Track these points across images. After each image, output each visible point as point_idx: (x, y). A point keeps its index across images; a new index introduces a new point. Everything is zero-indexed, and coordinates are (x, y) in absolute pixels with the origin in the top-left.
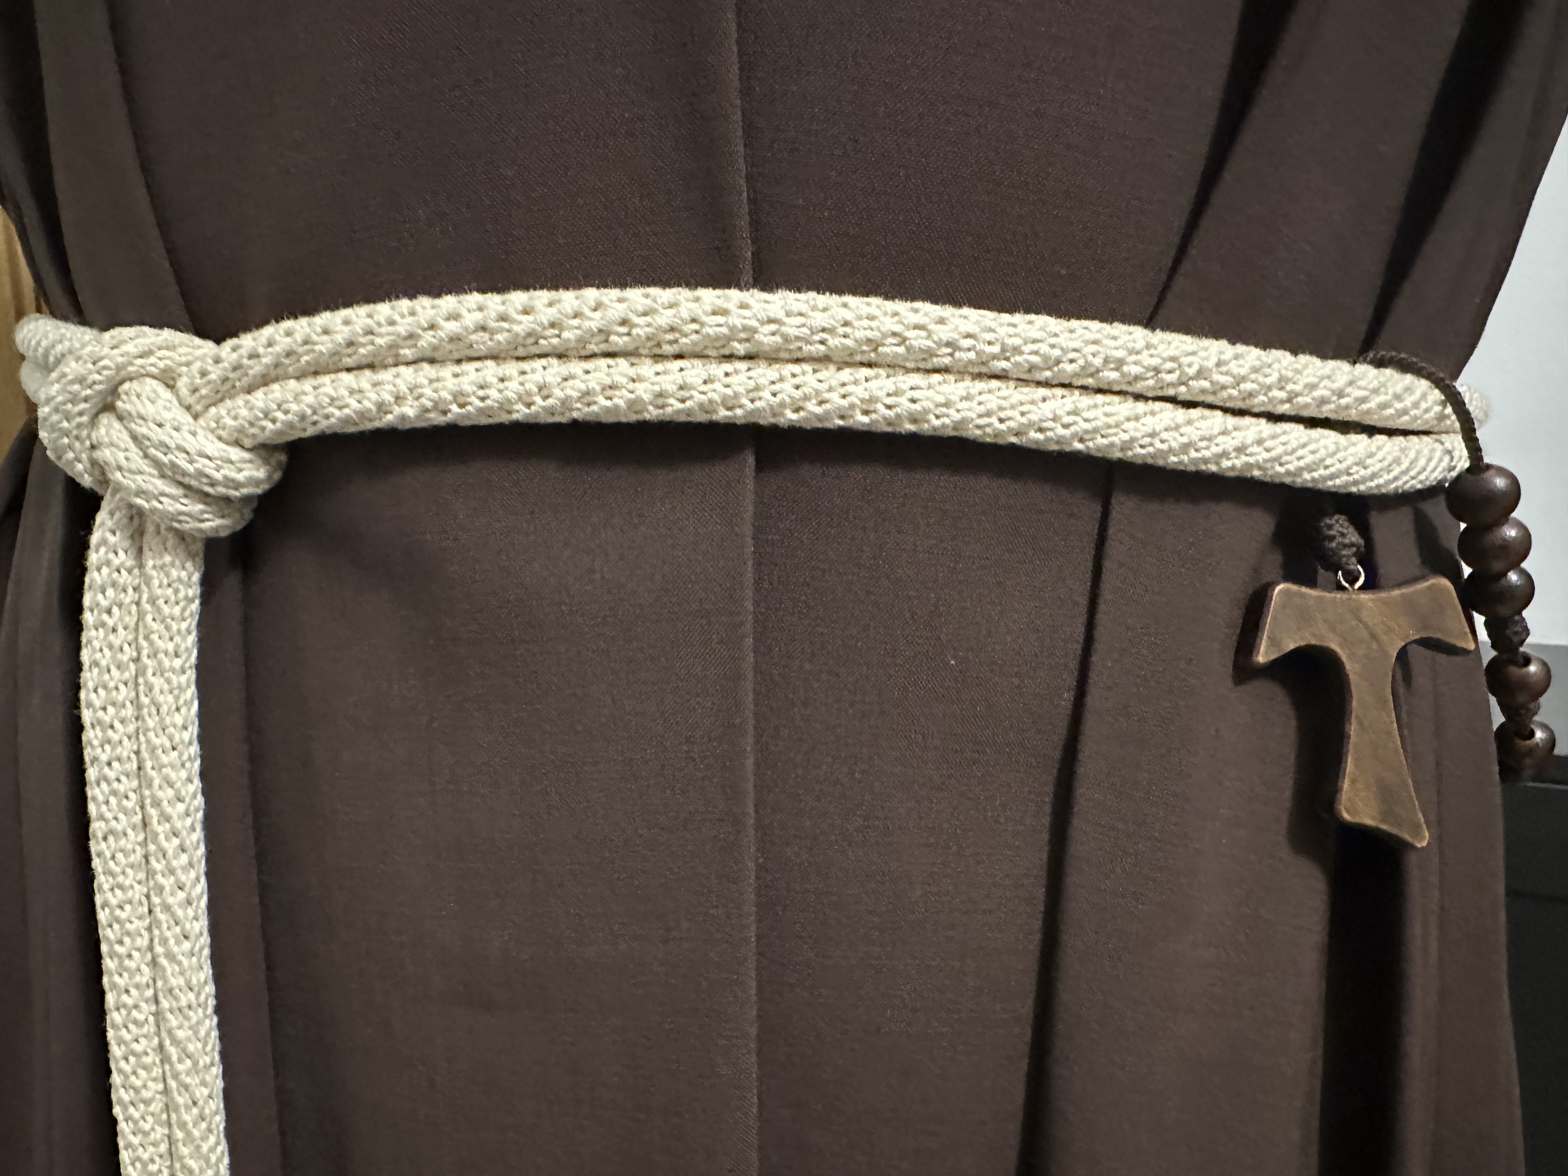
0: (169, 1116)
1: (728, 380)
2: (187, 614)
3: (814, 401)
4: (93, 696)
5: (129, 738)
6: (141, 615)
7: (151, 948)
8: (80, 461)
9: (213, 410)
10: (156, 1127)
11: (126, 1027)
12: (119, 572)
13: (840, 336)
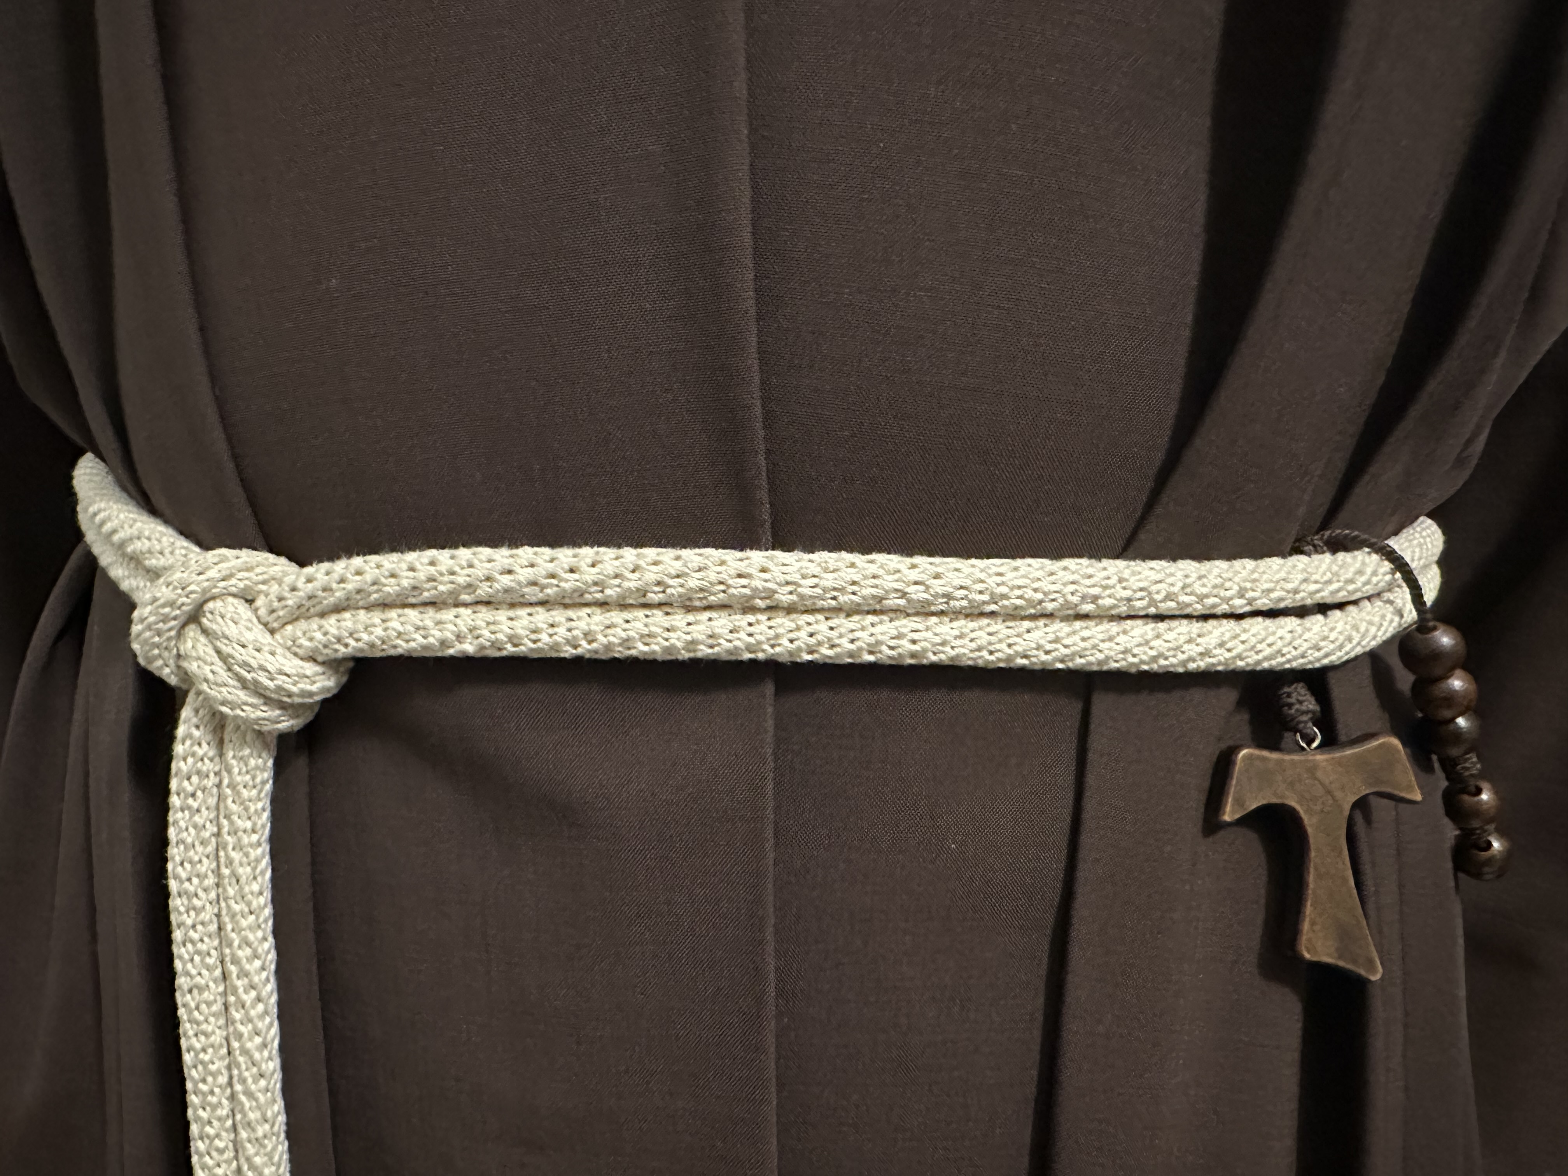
1: (751, 629)
3: (827, 646)
5: (211, 903)
7: (230, 1085)
8: (167, 666)
9: (289, 628)
11: (209, 1154)
12: (202, 760)
13: (849, 593)
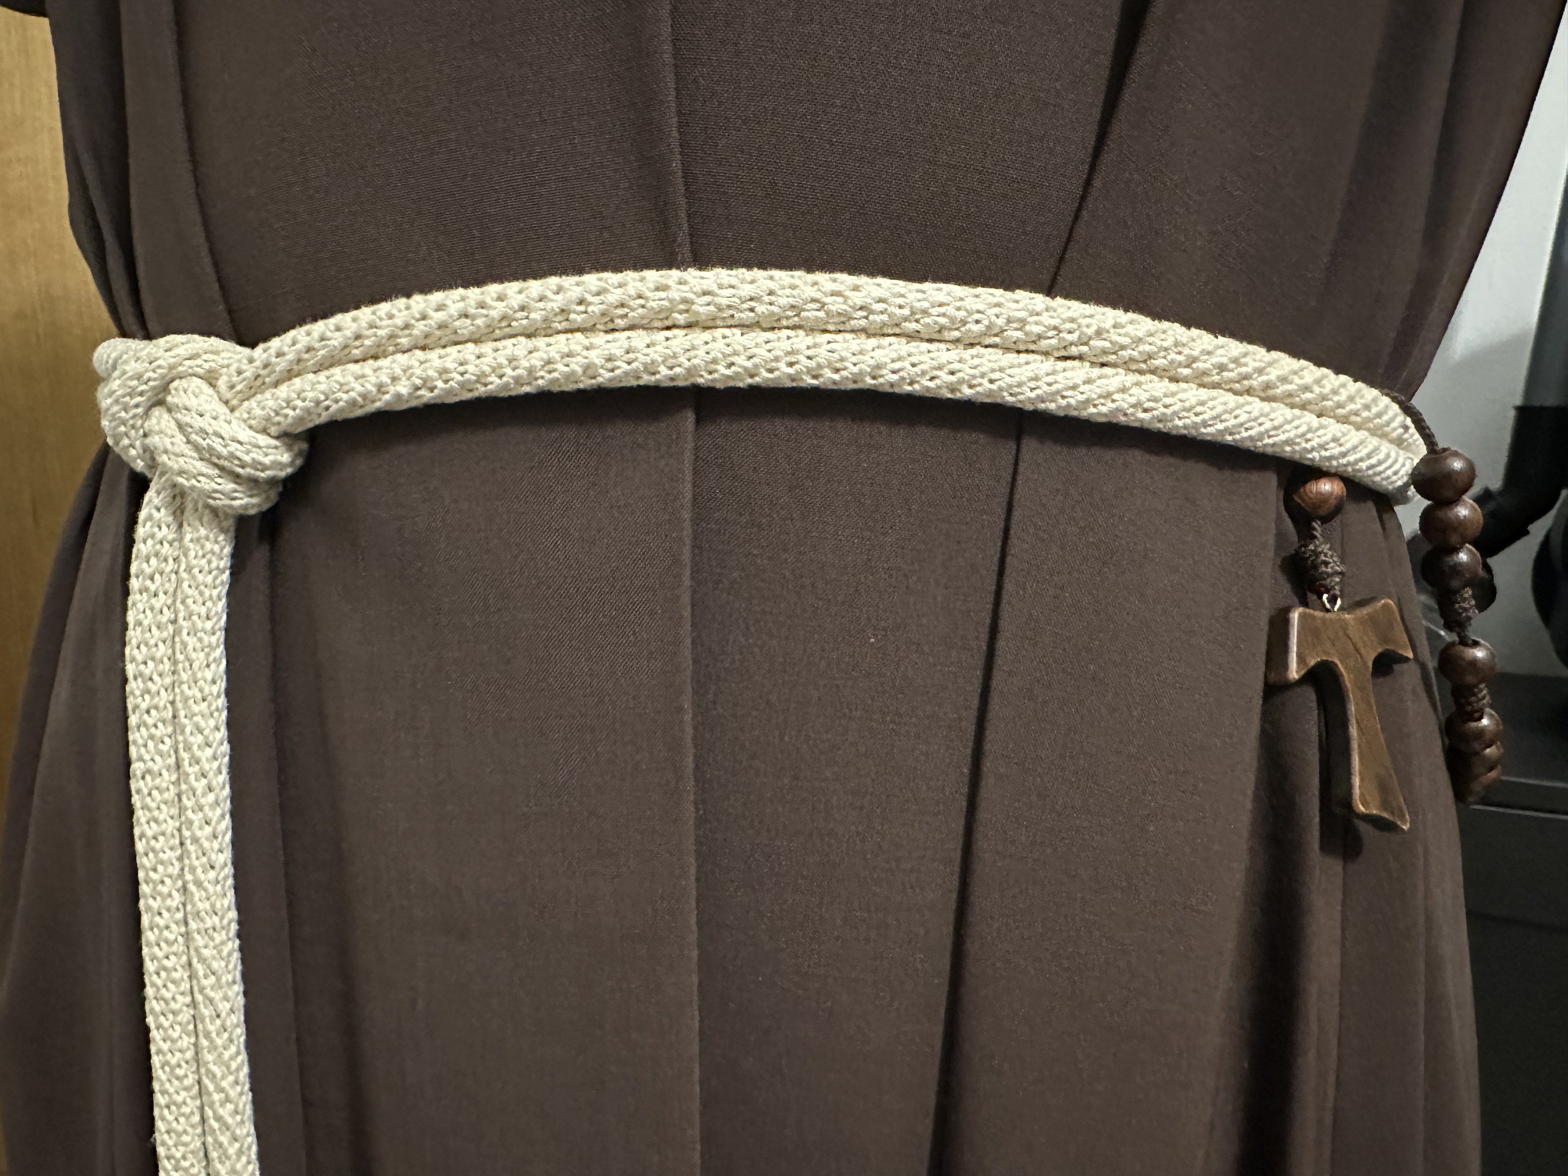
0: (195, 1026)
1: (668, 344)
2: (218, 582)
4: (136, 651)
5: (166, 690)
6: (179, 582)
7: (181, 875)
8: (134, 448)
9: (246, 403)
10: (184, 1035)
11: (159, 945)
12: (161, 543)
